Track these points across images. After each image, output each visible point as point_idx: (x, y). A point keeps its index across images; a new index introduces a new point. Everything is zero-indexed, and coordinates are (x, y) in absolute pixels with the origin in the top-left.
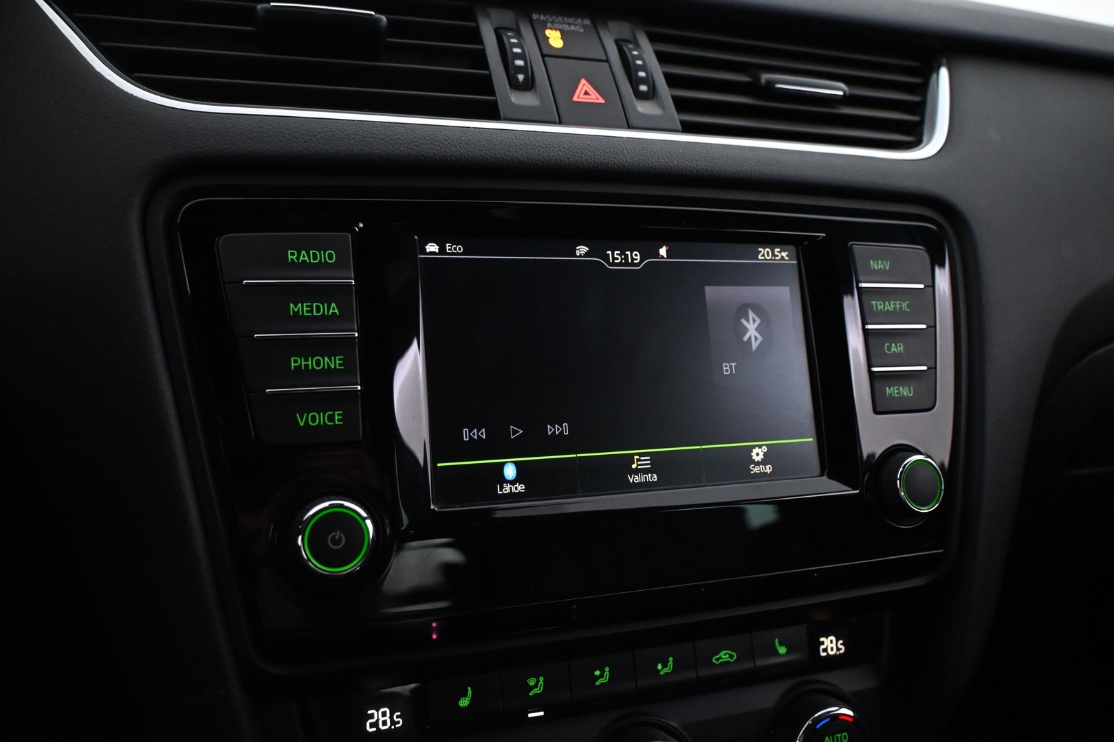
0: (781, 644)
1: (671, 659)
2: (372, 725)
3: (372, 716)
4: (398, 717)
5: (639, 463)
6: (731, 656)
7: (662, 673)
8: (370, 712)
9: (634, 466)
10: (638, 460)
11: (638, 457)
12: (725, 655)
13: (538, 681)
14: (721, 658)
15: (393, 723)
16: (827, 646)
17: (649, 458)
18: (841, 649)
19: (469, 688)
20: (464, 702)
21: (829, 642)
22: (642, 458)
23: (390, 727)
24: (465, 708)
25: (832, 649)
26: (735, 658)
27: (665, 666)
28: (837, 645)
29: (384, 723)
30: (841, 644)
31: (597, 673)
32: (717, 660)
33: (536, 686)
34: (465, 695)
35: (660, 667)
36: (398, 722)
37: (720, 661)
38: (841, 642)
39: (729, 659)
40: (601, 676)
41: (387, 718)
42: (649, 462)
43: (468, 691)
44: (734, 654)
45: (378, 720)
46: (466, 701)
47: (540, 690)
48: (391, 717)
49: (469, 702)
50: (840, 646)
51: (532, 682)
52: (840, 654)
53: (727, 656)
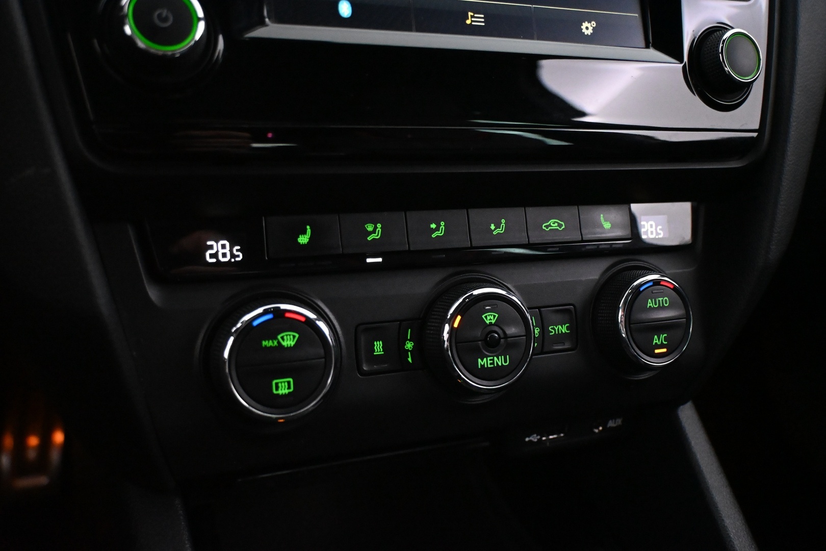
0: (606, 221)
1: (503, 221)
2: (212, 256)
3: (211, 247)
4: (237, 250)
5: (473, 19)
6: (560, 226)
7: (494, 233)
8: (209, 243)
9: (468, 22)
10: (472, 17)
11: (472, 14)
12: (554, 223)
13: (376, 228)
14: (550, 225)
15: (233, 256)
16: (648, 230)
17: (483, 16)
18: (660, 234)
19: (308, 227)
20: (303, 239)
21: (649, 226)
22: (476, 15)
23: (230, 260)
24: (304, 245)
25: (652, 233)
26: (563, 227)
27: (497, 227)
28: (656, 229)
29: (224, 255)
30: (660, 229)
31: (433, 226)
32: (547, 227)
33: (374, 232)
34: (304, 233)
35: (493, 227)
36: (238, 256)
37: (550, 228)
38: (660, 227)
39: (558, 228)
40: (437, 229)
41: (227, 251)
42: (483, 20)
43: (306, 229)
44: (562, 223)
45: (217, 252)
46: (305, 239)
47: (378, 236)
48: (231, 250)
49: (308, 240)
50: (659, 231)
51: (370, 228)
52: (658, 238)
53: (556, 224)
